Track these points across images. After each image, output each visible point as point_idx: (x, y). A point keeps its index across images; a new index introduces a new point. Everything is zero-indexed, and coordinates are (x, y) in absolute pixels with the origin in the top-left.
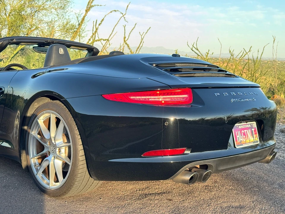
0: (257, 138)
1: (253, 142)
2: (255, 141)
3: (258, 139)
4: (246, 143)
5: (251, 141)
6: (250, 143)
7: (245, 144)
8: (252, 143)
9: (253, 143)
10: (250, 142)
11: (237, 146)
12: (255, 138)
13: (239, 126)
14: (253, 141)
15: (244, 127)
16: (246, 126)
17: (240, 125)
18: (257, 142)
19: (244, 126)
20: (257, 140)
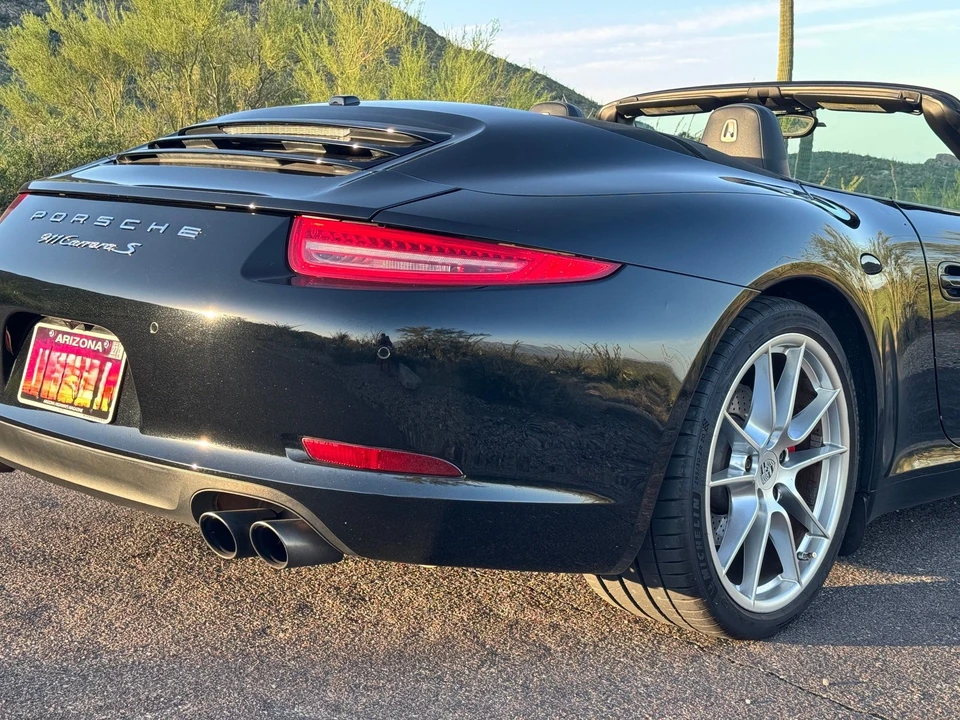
0: (106, 401)
1: (83, 407)
2: (95, 407)
3: (109, 405)
4: (56, 401)
5: (76, 403)
6: (71, 408)
7: (53, 403)
8: (81, 410)
9: (84, 412)
10: (72, 404)
11: (22, 396)
12: (98, 399)
13: (60, 336)
14: (88, 406)
15: (74, 344)
16: (84, 343)
17: (64, 333)
18: (104, 415)
19: (78, 339)
20: (105, 408)
